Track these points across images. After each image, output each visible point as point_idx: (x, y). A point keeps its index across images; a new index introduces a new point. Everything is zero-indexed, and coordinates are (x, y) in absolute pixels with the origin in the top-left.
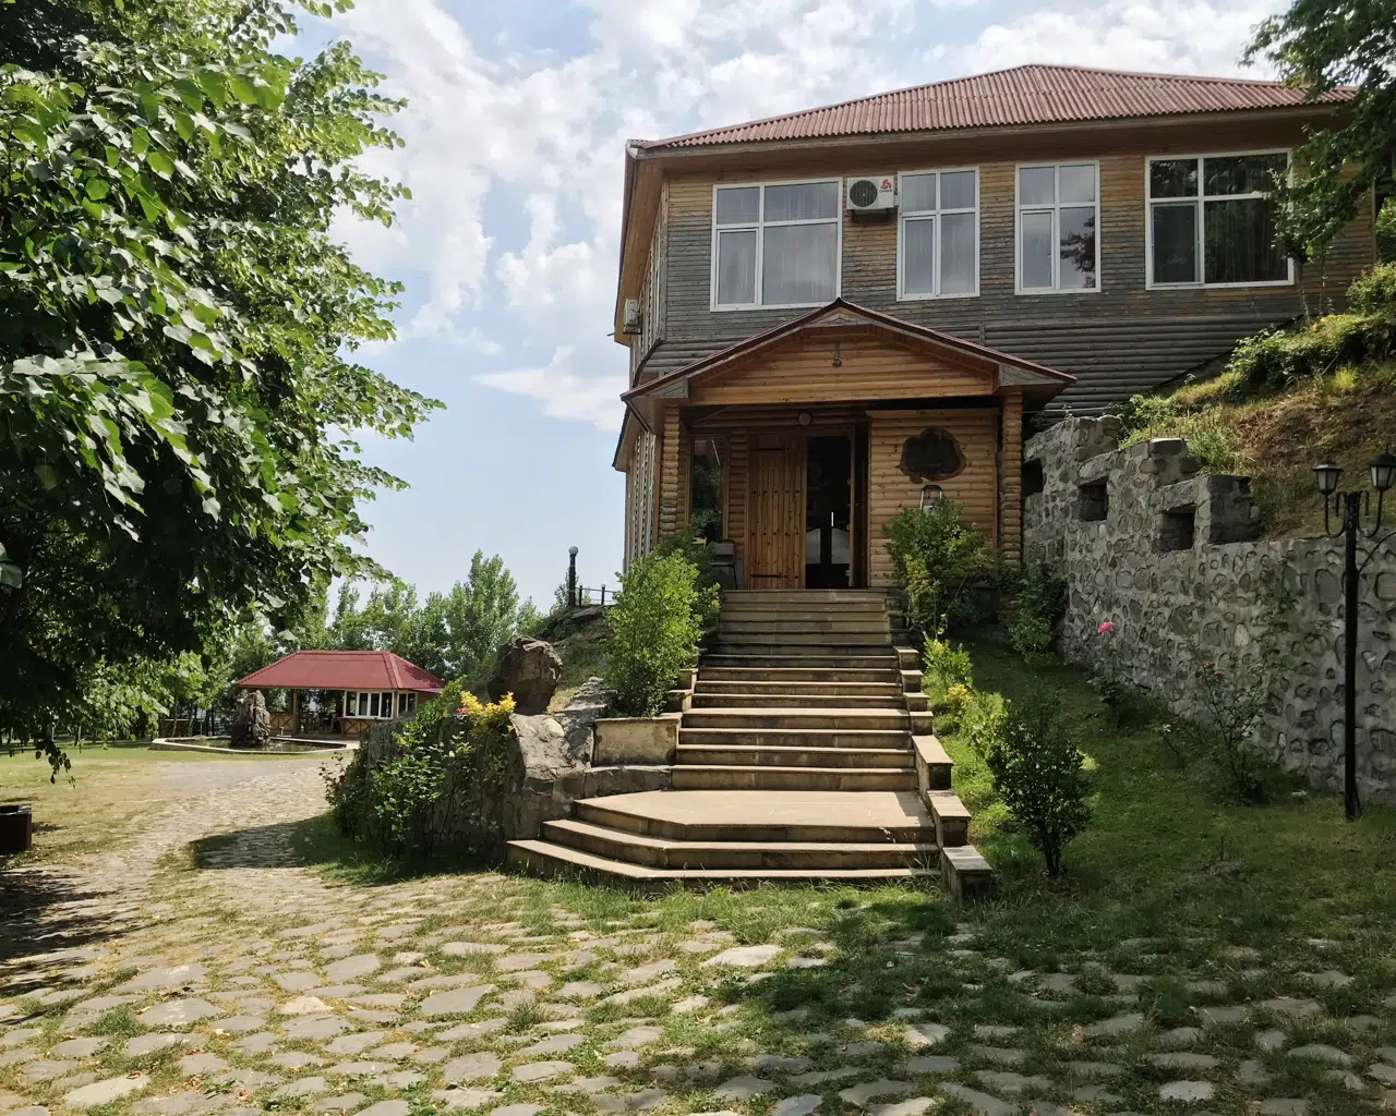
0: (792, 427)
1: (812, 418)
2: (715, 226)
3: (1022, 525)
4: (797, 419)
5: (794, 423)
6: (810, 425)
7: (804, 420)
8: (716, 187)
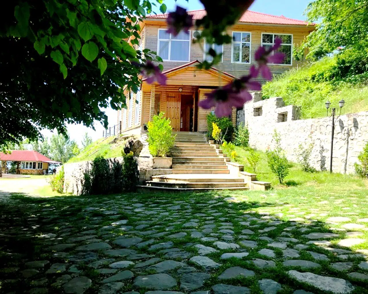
0: (177, 92)
1: (183, 90)
2: (158, 39)
3: (236, 118)
4: (179, 90)
5: (178, 91)
6: (182, 91)
7: (180, 90)
8: (159, 29)
